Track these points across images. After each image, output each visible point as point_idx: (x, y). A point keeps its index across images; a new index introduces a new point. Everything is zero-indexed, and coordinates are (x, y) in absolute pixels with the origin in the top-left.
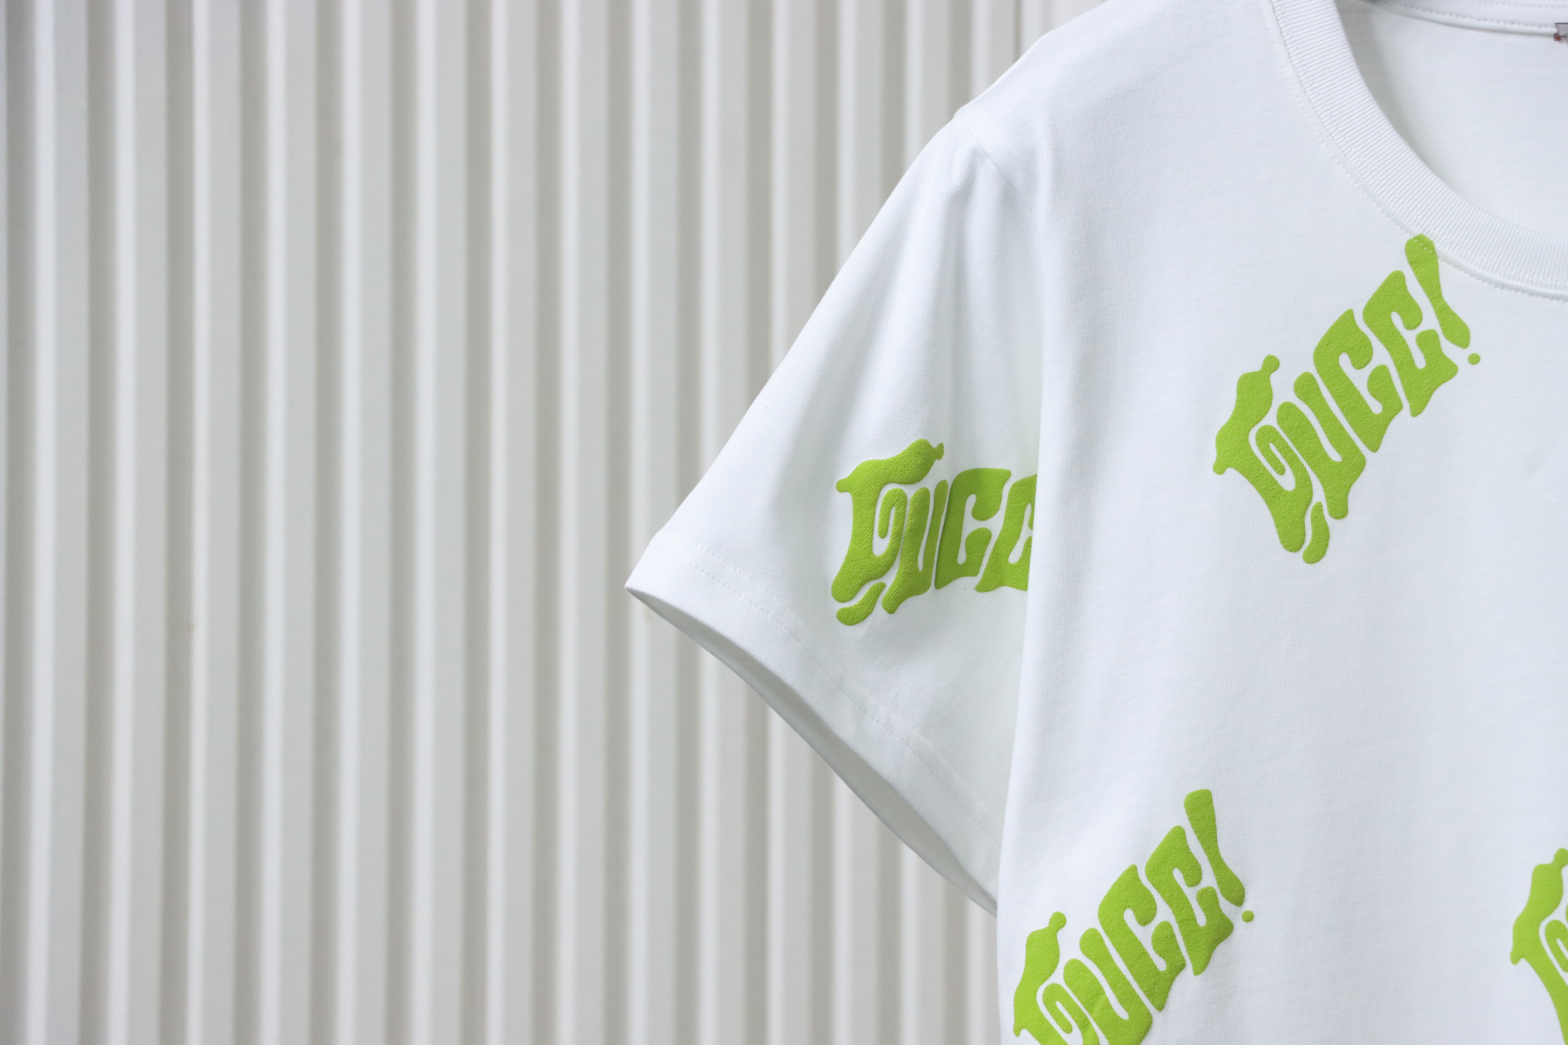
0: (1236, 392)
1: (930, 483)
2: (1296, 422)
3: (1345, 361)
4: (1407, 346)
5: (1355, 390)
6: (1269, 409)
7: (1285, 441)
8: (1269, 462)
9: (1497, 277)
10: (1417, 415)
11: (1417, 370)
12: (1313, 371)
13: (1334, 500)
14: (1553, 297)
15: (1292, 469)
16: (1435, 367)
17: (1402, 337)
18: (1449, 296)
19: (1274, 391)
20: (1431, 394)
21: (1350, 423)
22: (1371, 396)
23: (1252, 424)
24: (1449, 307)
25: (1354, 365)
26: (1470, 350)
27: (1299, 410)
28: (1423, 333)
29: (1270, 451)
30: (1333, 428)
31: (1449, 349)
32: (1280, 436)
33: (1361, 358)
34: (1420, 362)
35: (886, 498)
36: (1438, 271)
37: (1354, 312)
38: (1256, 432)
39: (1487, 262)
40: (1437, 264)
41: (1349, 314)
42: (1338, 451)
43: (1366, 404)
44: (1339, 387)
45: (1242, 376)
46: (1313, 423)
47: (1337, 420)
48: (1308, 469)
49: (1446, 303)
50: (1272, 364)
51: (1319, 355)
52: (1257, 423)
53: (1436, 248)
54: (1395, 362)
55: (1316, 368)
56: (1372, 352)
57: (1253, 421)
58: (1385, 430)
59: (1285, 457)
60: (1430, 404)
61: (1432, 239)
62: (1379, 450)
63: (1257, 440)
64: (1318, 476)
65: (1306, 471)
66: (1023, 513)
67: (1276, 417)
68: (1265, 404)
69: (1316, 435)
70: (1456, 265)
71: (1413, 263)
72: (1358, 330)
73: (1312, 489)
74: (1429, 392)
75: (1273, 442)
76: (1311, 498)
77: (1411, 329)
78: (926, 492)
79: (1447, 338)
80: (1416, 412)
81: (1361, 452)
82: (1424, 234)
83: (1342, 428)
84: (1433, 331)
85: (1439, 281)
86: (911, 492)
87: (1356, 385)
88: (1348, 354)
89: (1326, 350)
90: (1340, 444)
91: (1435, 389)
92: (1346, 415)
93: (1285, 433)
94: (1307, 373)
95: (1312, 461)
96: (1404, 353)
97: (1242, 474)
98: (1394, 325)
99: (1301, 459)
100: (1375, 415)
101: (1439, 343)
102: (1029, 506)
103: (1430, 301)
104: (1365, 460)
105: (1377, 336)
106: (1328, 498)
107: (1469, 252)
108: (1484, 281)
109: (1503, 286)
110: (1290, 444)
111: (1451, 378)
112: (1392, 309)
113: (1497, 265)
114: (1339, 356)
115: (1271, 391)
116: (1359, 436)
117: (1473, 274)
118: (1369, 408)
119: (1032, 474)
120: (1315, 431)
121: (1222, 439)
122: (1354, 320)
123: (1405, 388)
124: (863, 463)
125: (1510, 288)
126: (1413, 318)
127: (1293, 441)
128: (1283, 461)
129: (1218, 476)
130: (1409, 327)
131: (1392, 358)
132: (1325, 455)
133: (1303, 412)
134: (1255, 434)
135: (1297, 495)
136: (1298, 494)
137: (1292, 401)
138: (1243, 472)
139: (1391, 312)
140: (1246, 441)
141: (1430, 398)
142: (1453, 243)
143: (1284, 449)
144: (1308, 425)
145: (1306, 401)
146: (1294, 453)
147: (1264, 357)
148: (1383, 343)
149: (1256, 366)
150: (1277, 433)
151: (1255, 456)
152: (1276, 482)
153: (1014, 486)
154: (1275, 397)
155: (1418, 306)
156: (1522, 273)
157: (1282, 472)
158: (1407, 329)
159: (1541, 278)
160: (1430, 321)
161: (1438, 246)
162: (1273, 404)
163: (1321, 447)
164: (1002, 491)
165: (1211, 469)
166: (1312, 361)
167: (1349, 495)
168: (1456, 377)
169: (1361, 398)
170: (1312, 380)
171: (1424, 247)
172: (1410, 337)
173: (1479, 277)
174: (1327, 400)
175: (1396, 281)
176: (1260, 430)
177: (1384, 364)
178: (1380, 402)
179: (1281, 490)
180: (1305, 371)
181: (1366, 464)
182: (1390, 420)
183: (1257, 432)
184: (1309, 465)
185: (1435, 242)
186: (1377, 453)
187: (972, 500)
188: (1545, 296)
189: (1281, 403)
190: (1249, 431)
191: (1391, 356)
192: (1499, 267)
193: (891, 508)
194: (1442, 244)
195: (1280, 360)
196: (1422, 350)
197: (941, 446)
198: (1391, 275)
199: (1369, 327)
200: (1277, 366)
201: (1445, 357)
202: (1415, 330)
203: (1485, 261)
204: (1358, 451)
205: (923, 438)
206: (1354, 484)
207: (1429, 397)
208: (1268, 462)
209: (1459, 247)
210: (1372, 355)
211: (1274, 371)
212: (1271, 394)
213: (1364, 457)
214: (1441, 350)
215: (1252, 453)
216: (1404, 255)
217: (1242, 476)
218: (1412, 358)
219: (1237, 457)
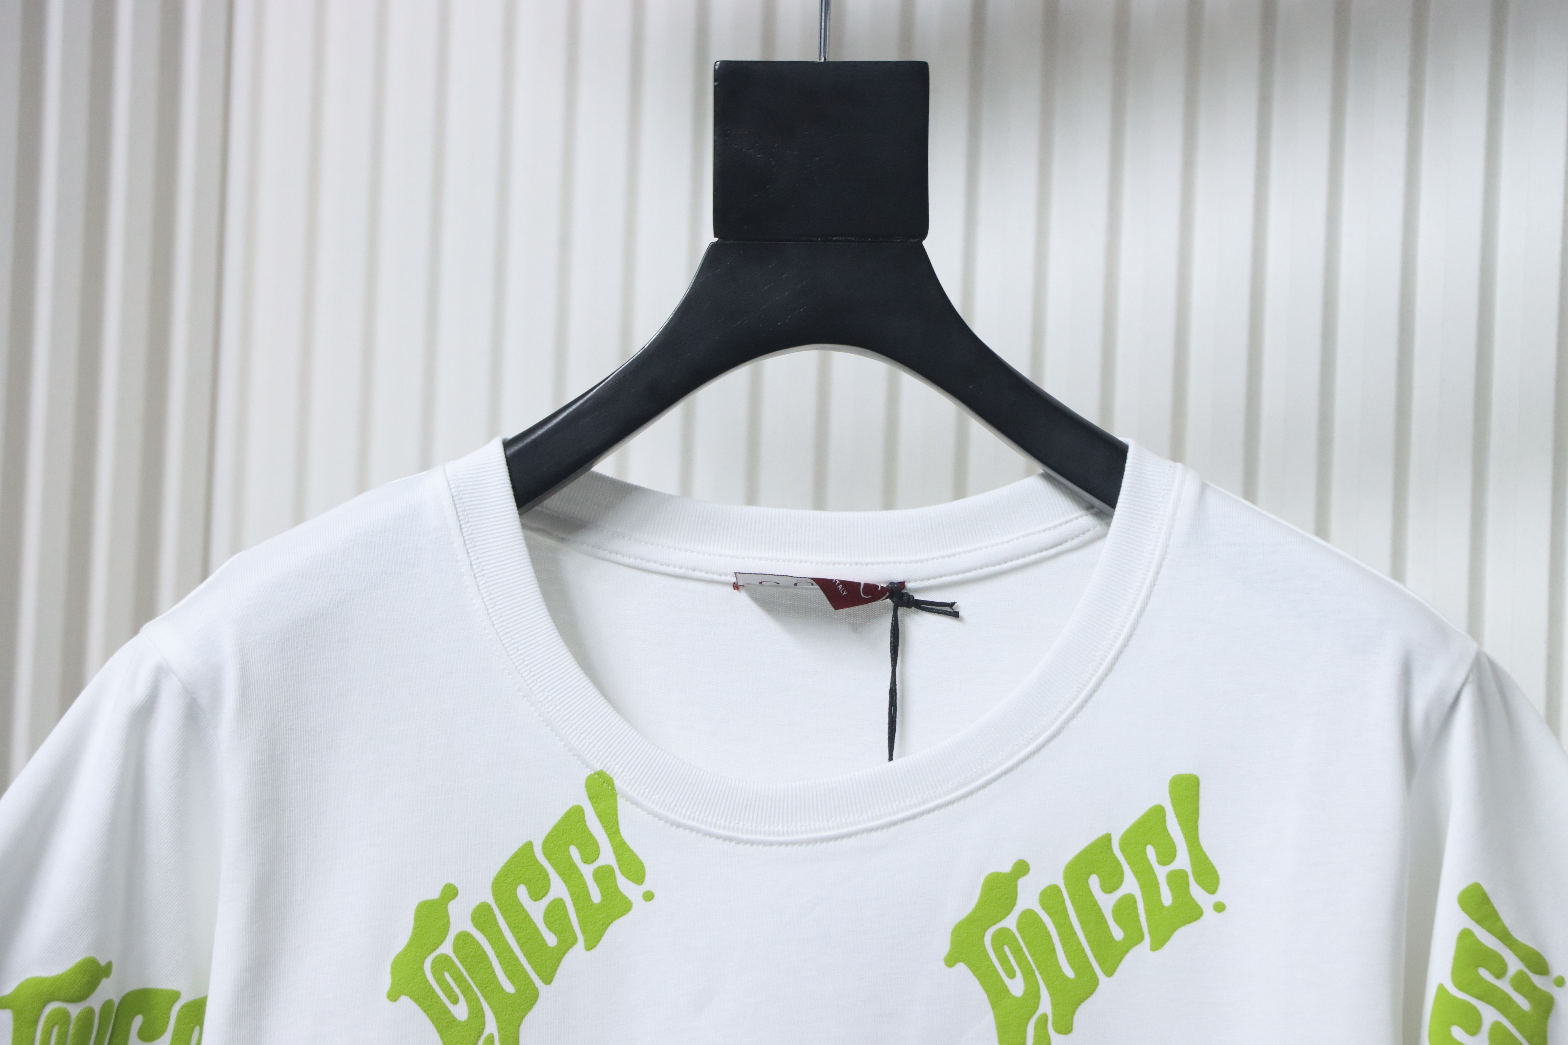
0: (413, 919)
1: (95, 1002)
2: (472, 951)
3: (522, 892)
4: (584, 880)
5: (531, 922)
6: (446, 937)
7: (460, 970)
8: (444, 991)
9: (673, 817)
10: (591, 949)
11: (593, 904)
12: (491, 900)
13: (506, 1032)
14: (726, 839)
15: (466, 999)
16: (610, 902)
17: (579, 871)
18: (626, 832)
19: (451, 920)
20: (605, 930)
21: (525, 954)
22: (546, 928)
23: (428, 952)
24: (626, 843)
25: (531, 897)
26: (645, 887)
27: (475, 939)
28: (599, 868)
29: (445, 980)
30: (509, 959)
31: (624, 885)
32: (456, 965)
33: (539, 890)
34: (596, 896)
35: (49, 1017)
36: (616, 807)
37: (534, 844)
38: (432, 959)
39: (664, 801)
40: (616, 800)
41: (529, 845)
42: (512, 983)
43: (542, 936)
44: (515, 918)
45: (420, 903)
46: (488, 953)
47: (512, 951)
48: (482, 999)
49: (623, 839)
50: (450, 892)
51: (498, 885)
52: (433, 951)
53: (615, 785)
54: (572, 895)
55: (494, 898)
56: (550, 884)
57: (429, 949)
58: (560, 963)
59: (459, 987)
60: (605, 938)
61: (611, 776)
62: (552, 983)
63: (432, 968)
64: (491, 1007)
65: (479, 1001)
66: (191, 1035)
67: (452, 946)
68: (442, 932)
69: (491, 965)
70: (634, 802)
71: (593, 798)
72: (537, 861)
73: (484, 1020)
74: (603, 927)
75: (448, 971)
76: (483, 1029)
77: (588, 864)
78: (90, 1012)
79: (623, 874)
80: (590, 947)
81: (535, 985)
82: (605, 770)
83: (517, 959)
84: (610, 866)
85: (617, 817)
86: (75, 1010)
87: (532, 916)
88: (525, 886)
89: (505, 880)
90: (514, 976)
91: (610, 924)
92: (521, 946)
93: (460, 962)
94: (485, 902)
95: (486, 991)
96: (581, 886)
97: (416, 1002)
98: (572, 859)
99: (475, 989)
100: (550, 948)
101: (615, 878)
102: (197, 1029)
103: (608, 836)
104: (538, 993)
105: (555, 869)
106: (500, 1029)
107: (647, 790)
108: (660, 819)
109: (679, 825)
110: (465, 973)
111: (625, 914)
112: (571, 842)
113: (673, 804)
114: (517, 887)
115: (449, 920)
116: (534, 968)
117: (650, 812)
118: (544, 940)
119: (200, 996)
120: (491, 961)
121: (398, 965)
122: (533, 852)
123: (580, 922)
124: (27, 980)
125: (685, 827)
126: (591, 852)
127: (467, 970)
128: (457, 990)
129: (391, 1003)
130: (587, 861)
131: (569, 892)
132: (499, 985)
133: (480, 942)
134: (431, 962)
135: (469, 1025)
136: (471, 1025)
137: (468, 930)
138: (417, 1001)
139: (569, 846)
140: (421, 969)
141: (604, 933)
142: (631, 780)
143: (459, 979)
144: (484, 955)
145: (482, 930)
146: (469, 983)
147: (443, 885)
148: (560, 876)
149: (434, 894)
150: (453, 961)
151: (430, 984)
152: (450, 1012)
153: (183, 1007)
154: (452, 925)
155: (596, 841)
156: (697, 813)
157: (455, 1001)
158: (585, 863)
159: (715, 819)
160: (607, 857)
161: (617, 783)
162: (450, 932)
163: (495, 977)
164: (170, 1012)
165: (385, 996)
166: (491, 891)
167: (521, 1027)
168: (631, 913)
169: (537, 930)
170: (490, 910)
171: (604, 782)
172: (587, 871)
173: (656, 815)
174: (503, 931)
175: (575, 815)
176: (436, 958)
177: (561, 896)
178: (556, 935)
179: (454, 1019)
180: (483, 901)
181: (539, 997)
182: (565, 953)
183: (433, 961)
184: (483, 995)
185: (615, 778)
186: (550, 985)
187: (138, 1021)
188: (718, 837)
189: (458, 932)
190: (425, 959)
191: (568, 889)
192: (675, 806)
193: (53, 1027)
194: (621, 781)
195: (459, 889)
196: (598, 884)
197: (109, 965)
198: (570, 809)
199: (547, 859)
200: (456, 894)
201: (620, 892)
202: (592, 865)
203: (662, 799)
204: (531, 983)
205: (92, 955)
206: (526, 1016)
207: (603, 931)
208: (442, 990)
209: (637, 784)
210: (549, 888)
211: (453, 899)
212: (448, 923)
213: (538, 989)
214: (617, 885)
215: (427, 981)
216: (584, 789)
217: (415, 1004)
218: (588, 892)
219: (411, 985)
